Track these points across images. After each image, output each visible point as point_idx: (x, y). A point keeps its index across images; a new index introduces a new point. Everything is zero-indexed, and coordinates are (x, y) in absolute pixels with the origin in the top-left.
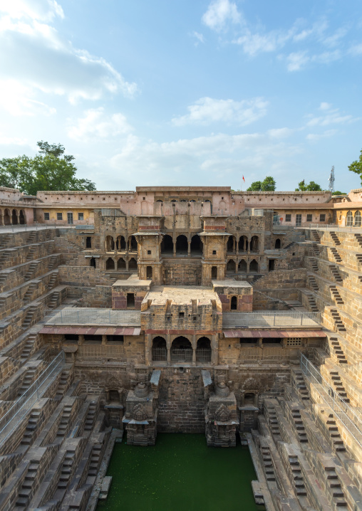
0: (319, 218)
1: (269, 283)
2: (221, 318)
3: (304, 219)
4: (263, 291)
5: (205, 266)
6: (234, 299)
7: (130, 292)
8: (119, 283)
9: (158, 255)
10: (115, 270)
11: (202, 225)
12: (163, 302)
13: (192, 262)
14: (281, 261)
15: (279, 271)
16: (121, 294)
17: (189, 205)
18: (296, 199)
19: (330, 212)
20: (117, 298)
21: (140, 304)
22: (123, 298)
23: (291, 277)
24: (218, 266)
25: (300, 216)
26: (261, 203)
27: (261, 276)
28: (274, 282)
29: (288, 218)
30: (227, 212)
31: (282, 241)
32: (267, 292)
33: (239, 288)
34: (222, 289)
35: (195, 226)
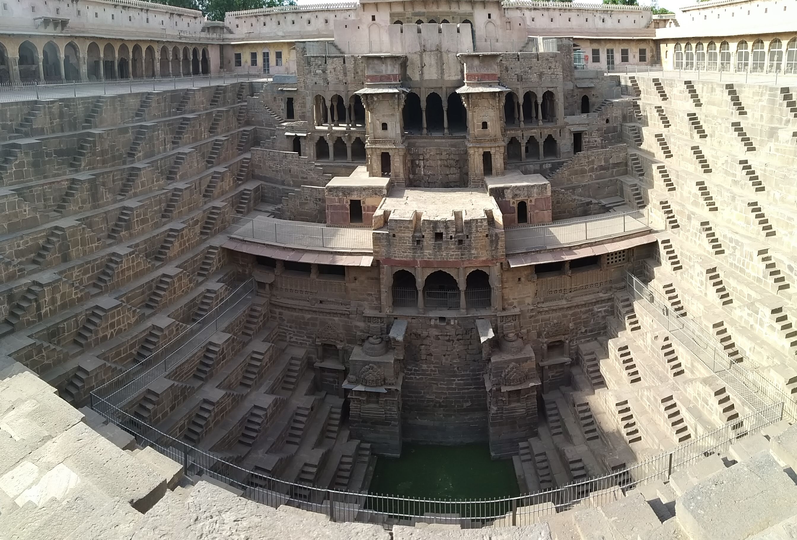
1: (576, 173)
2: (502, 237)
3: (618, 58)
4: (567, 189)
5: (471, 151)
6: (522, 206)
7: (355, 197)
8: (337, 182)
9: (399, 131)
10: (331, 161)
11: (462, 71)
12: (408, 216)
13: (453, 146)
14: (591, 133)
15: (589, 153)
16: (340, 200)
17: (440, 31)
18: (604, 20)
20: (335, 207)
21: (370, 217)
22: (343, 207)
23: (606, 160)
24: (493, 151)
25: (613, 51)
27: (563, 162)
28: (583, 172)
29: (596, 57)
30: (498, 45)
31: (592, 100)
32: (574, 189)
33: (528, 187)
34: (503, 189)
35: (452, 76)
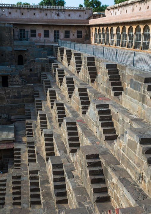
0: (76, 35)
3: (62, 35)
14: (14, 77)
18: (58, 15)
19: (86, 29)
25: (58, 32)
26: (23, 17)
29: (46, 34)
31: (25, 58)
